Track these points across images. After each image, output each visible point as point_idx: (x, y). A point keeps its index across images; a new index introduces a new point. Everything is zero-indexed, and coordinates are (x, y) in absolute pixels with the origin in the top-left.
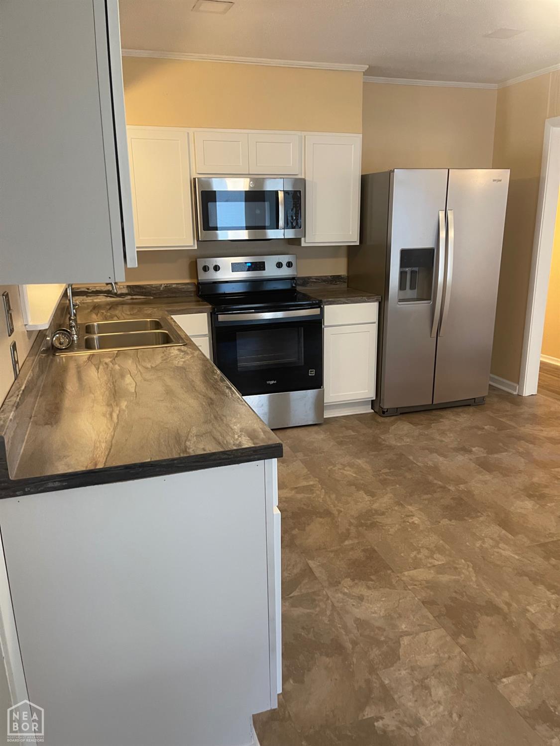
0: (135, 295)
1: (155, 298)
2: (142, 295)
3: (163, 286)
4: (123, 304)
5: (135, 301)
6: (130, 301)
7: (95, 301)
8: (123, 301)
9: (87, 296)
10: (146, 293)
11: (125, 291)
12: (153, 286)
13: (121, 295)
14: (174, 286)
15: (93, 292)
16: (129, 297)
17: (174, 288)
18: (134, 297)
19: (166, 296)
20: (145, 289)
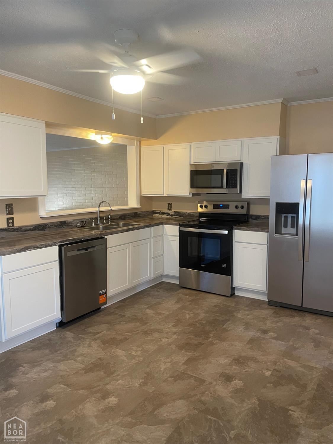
0: (176, 216)
1: (184, 218)
2: (179, 216)
3: (187, 213)
4: (171, 219)
5: (176, 218)
6: (174, 218)
7: (162, 216)
8: (172, 218)
9: (160, 214)
10: (181, 215)
11: (173, 214)
12: (184, 213)
13: (171, 215)
14: (192, 213)
15: (162, 213)
16: (174, 216)
17: (192, 214)
18: (176, 217)
19: (188, 217)
20: (180, 213)
